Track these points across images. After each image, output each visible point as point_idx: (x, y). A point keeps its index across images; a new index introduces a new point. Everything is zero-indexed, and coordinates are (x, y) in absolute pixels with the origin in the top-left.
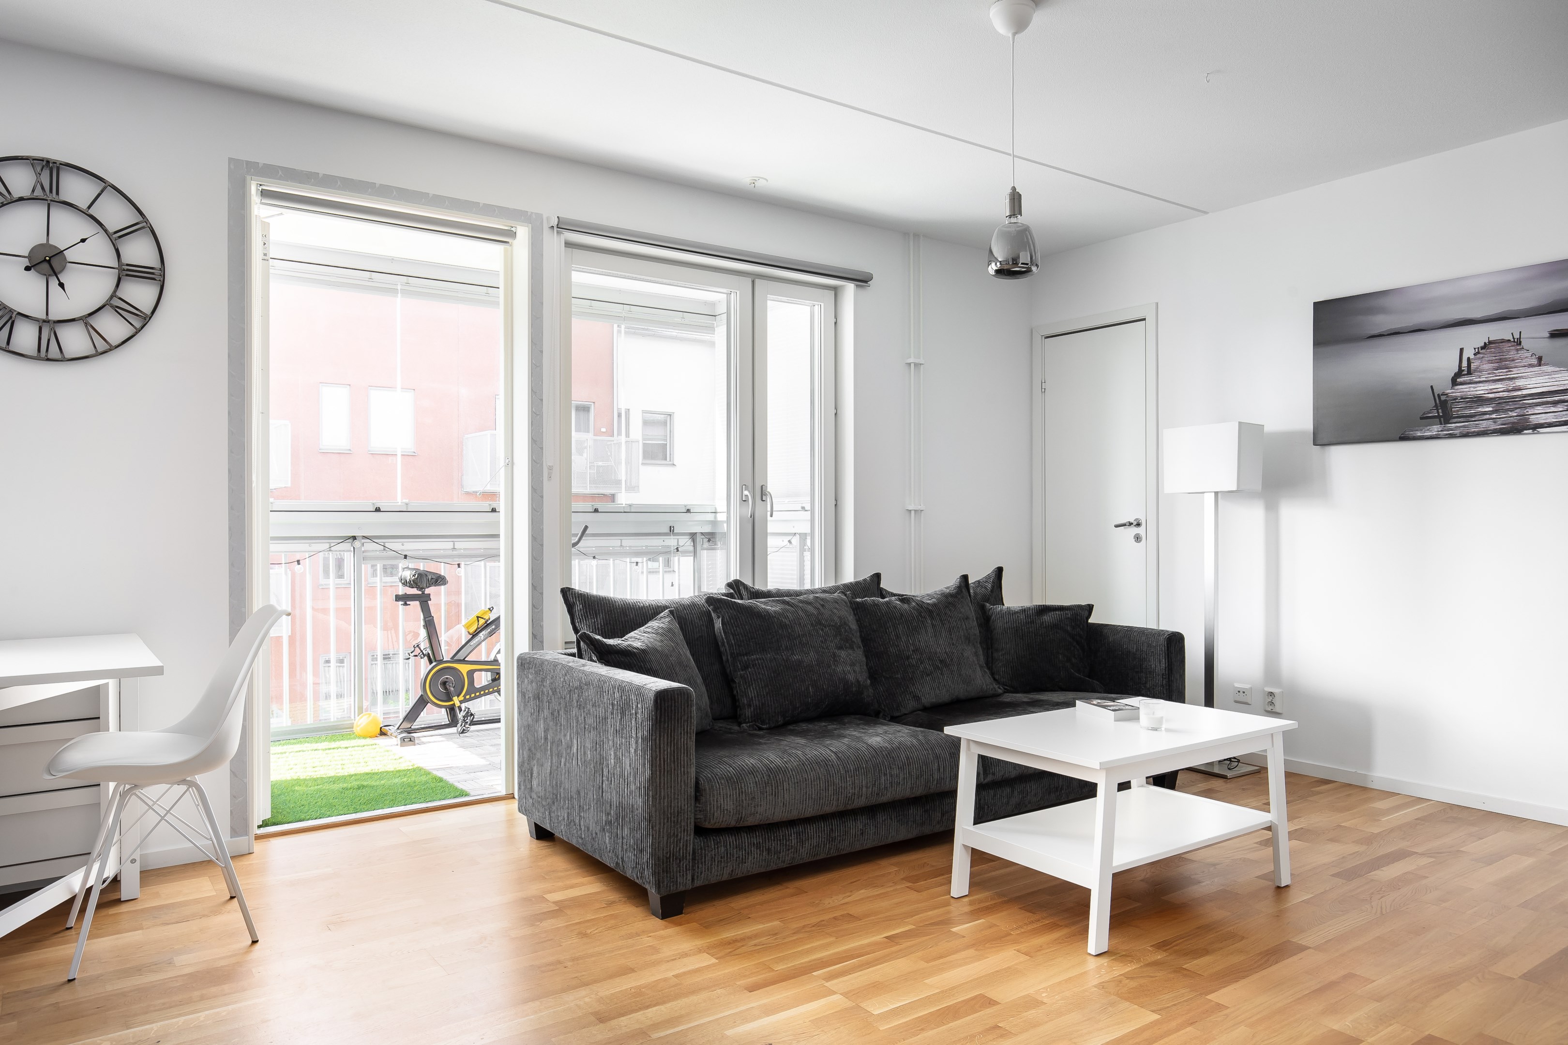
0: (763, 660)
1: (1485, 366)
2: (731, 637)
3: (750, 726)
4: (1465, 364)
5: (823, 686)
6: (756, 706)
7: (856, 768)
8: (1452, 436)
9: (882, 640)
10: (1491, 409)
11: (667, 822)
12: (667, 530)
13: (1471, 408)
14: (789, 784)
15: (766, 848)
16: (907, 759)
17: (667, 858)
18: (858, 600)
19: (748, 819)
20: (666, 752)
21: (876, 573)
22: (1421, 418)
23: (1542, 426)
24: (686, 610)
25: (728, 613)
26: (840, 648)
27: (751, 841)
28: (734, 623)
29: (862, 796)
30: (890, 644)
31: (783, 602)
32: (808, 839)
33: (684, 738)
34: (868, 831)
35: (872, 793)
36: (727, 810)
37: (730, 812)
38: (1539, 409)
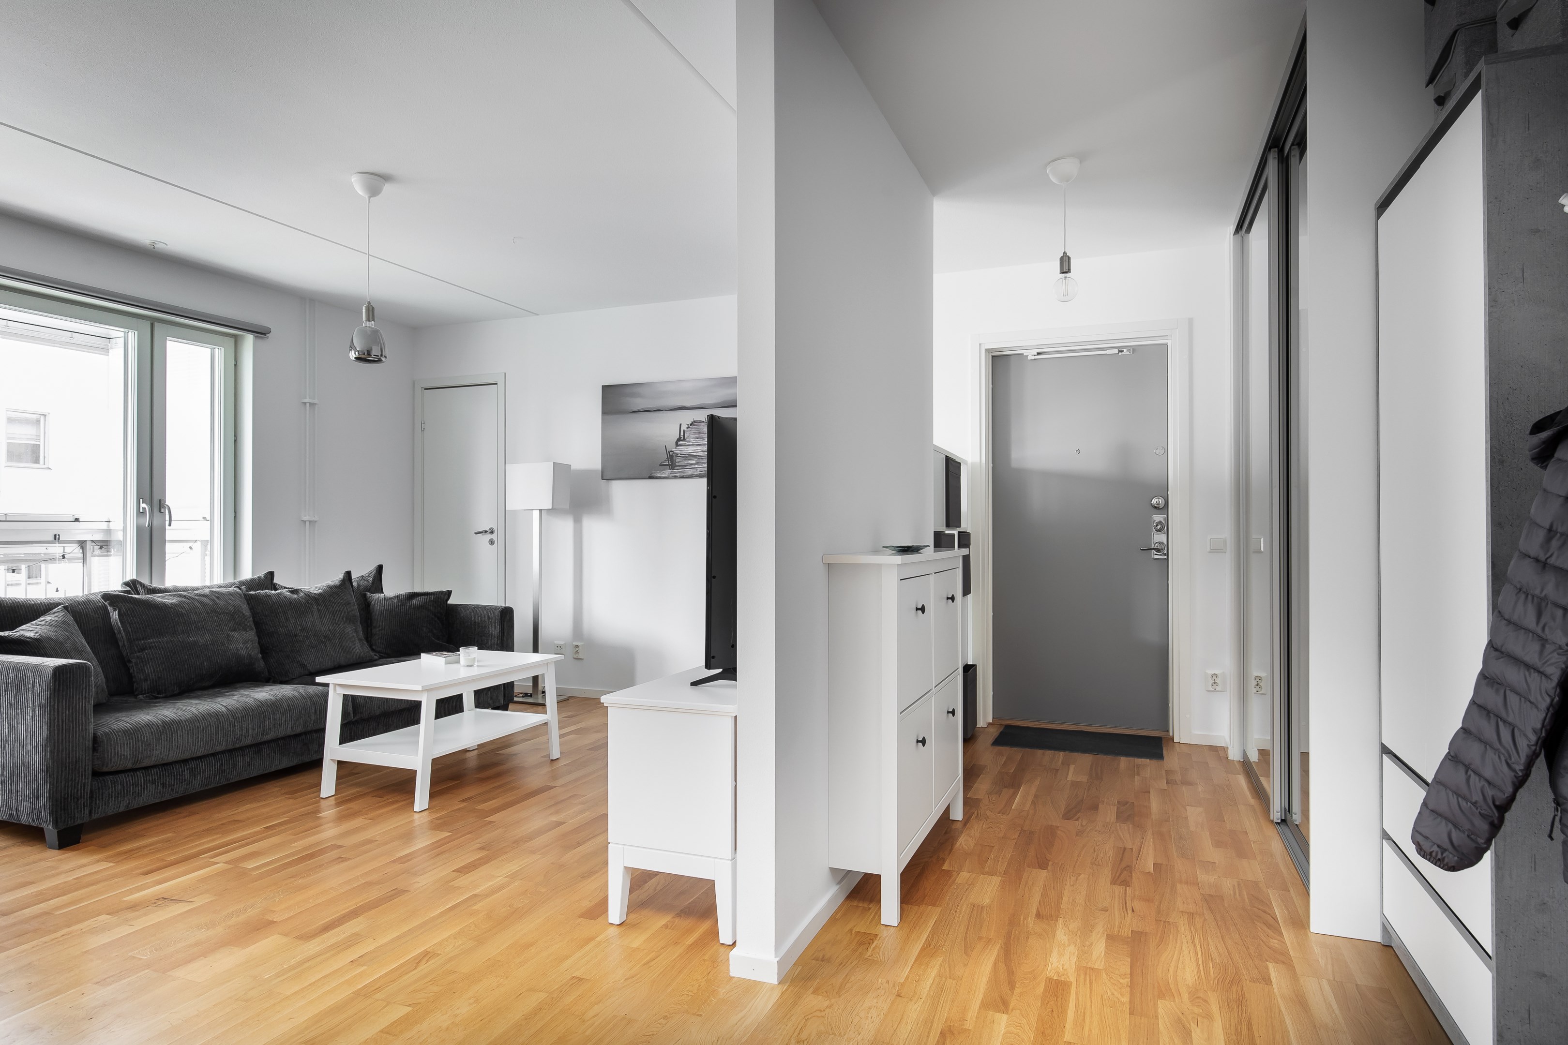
0: (160, 642)
1: (691, 435)
2: (128, 626)
3: (146, 696)
4: (682, 433)
5: (217, 660)
6: (153, 679)
7: (243, 716)
9: (273, 623)
10: (695, 462)
11: (65, 770)
12: (52, 539)
13: (685, 460)
14: (182, 732)
15: (161, 783)
16: (288, 706)
17: (65, 799)
18: (252, 592)
19: (144, 761)
20: (64, 715)
21: (270, 572)
24: (81, 606)
25: (124, 606)
26: (234, 630)
27: (146, 778)
28: (131, 614)
29: (248, 736)
30: (280, 625)
31: (180, 596)
32: (200, 773)
33: (82, 702)
34: (254, 763)
35: (257, 734)
36: (124, 755)
37: (127, 757)
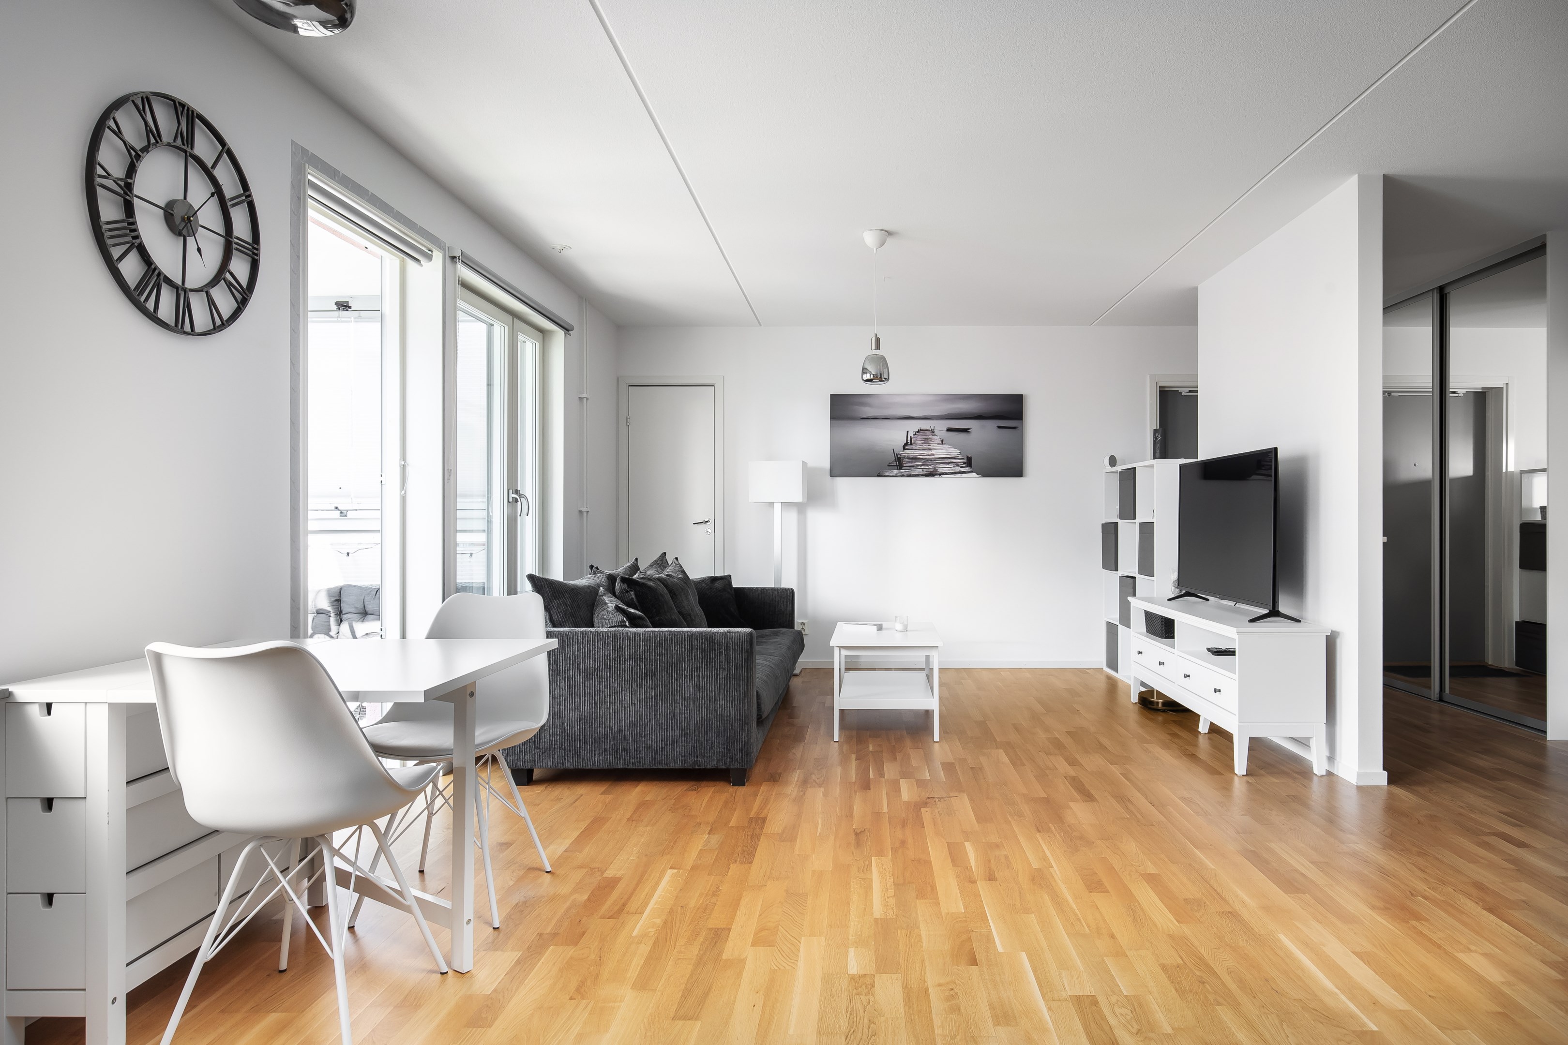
1: (918, 441)
4: (909, 439)
8: (902, 476)
10: (921, 464)
13: (912, 462)
22: (888, 466)
23: (943, 474)
38: (942, 466)
